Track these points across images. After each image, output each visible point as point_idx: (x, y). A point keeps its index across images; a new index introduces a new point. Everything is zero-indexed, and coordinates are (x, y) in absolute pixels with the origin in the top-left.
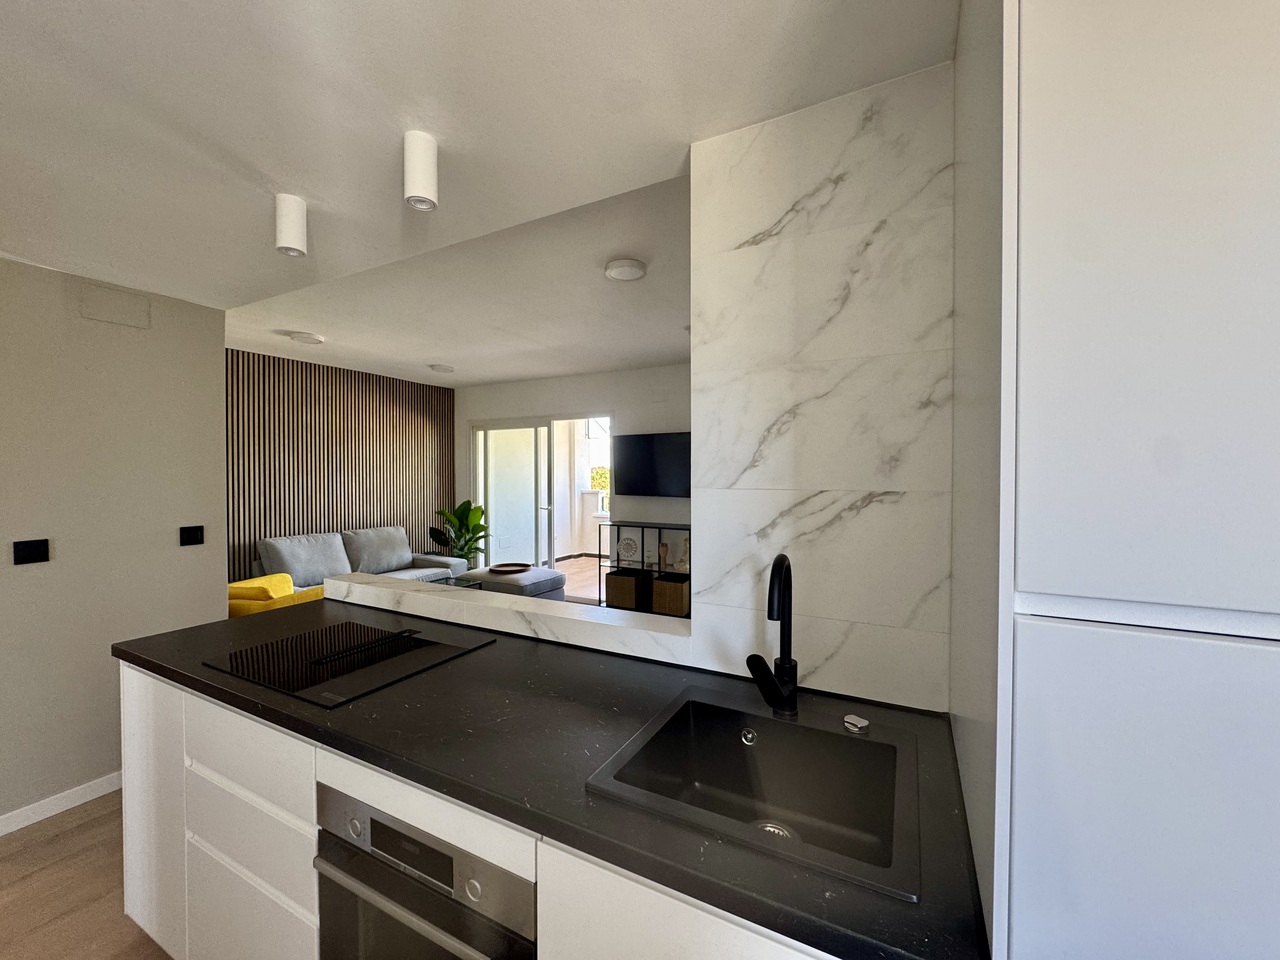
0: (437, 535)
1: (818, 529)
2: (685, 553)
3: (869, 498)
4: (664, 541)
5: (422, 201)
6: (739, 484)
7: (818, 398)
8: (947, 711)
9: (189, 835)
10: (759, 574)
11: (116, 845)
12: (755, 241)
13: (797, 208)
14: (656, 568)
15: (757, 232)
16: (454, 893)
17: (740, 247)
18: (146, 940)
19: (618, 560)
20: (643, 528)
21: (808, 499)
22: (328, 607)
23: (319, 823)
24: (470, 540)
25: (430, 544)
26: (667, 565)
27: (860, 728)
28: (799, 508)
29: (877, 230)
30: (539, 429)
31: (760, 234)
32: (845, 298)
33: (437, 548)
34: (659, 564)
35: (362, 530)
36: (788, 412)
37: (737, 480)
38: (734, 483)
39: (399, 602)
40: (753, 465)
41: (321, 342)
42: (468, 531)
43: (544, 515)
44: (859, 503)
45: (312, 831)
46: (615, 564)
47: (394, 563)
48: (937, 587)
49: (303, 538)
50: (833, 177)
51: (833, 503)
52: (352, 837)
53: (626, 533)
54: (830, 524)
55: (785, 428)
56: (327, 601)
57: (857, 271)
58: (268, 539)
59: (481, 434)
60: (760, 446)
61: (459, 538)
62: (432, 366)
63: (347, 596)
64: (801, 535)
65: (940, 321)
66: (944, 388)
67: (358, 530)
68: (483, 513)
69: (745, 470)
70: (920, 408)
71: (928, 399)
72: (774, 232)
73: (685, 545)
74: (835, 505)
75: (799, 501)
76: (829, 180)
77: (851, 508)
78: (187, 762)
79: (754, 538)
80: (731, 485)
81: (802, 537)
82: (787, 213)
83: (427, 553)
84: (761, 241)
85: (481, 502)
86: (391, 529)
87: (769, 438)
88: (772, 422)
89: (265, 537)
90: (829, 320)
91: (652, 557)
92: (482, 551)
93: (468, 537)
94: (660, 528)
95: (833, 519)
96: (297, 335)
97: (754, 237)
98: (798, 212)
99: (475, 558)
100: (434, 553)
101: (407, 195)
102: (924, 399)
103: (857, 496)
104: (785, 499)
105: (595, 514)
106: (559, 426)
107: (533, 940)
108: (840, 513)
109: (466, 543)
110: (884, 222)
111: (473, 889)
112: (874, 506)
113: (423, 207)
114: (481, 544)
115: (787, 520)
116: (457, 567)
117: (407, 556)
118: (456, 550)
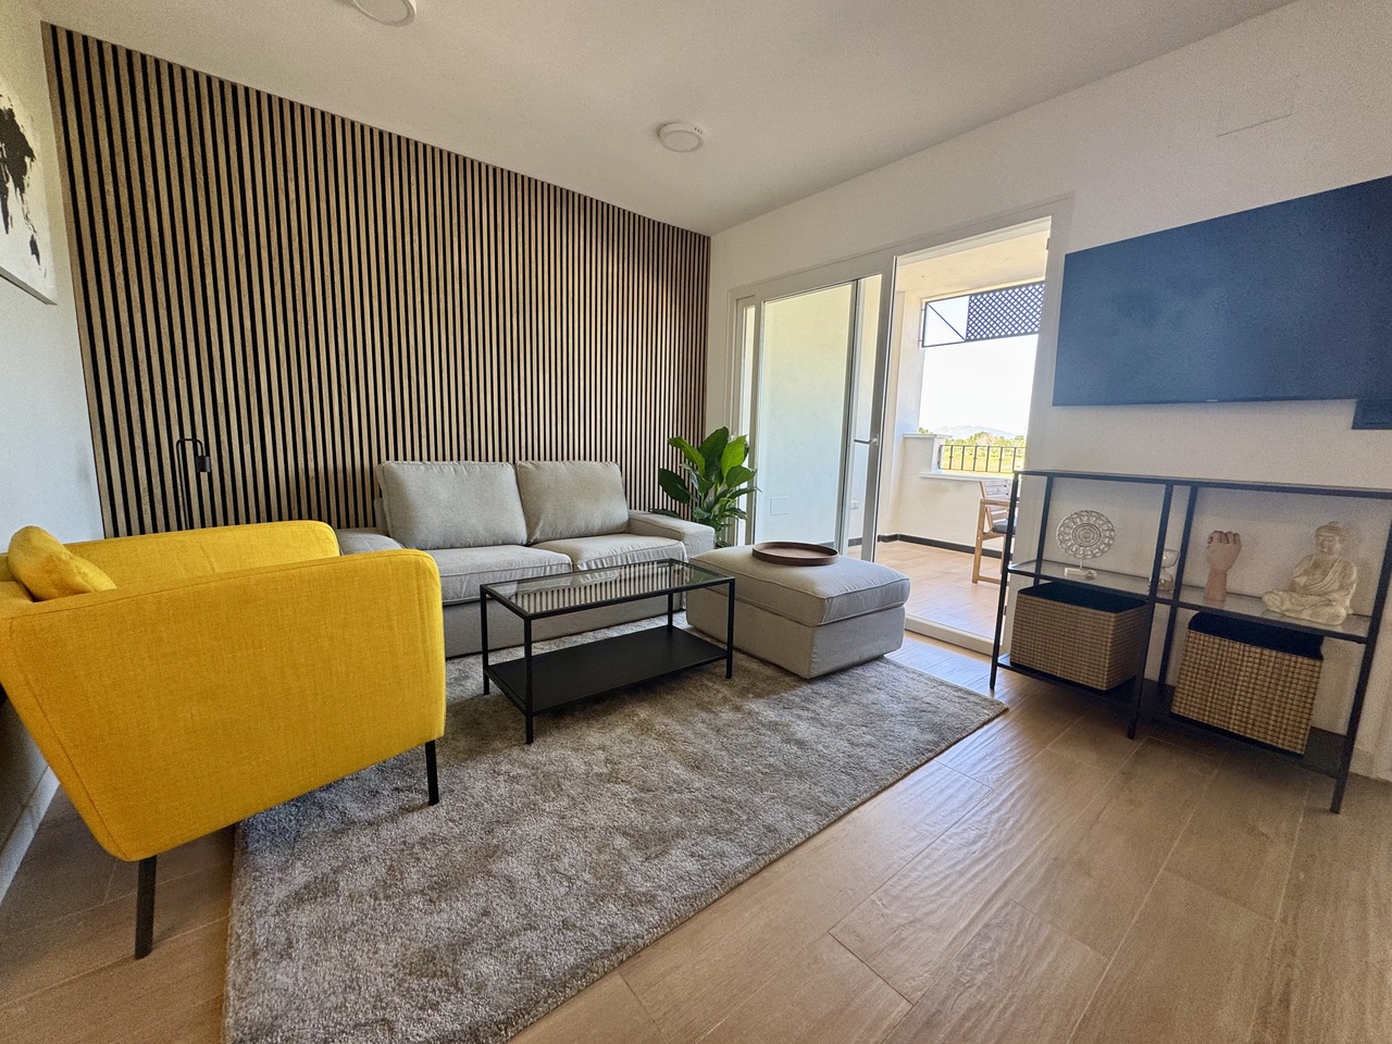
0: (671, 482)
24: (723, 494)
41: (411, 13)
42: (721, 479)
43: (860, 454)
47: (597, 522)
59: (751, 310)
61: (704, 489)
62: (662, 129)
67: (542, 462)
68: (747, 450)
83: (655, 512)
85: (745, 430)
86: (597, 465)
92: (743, 515)
93: (720, 490)
99: (731, 526)
100: (664, 512)
105: (925, 473)
109: (716, 501)
114: (742, 502)
116: (696, 537)
117: (620, 512)
118: (698, 510)
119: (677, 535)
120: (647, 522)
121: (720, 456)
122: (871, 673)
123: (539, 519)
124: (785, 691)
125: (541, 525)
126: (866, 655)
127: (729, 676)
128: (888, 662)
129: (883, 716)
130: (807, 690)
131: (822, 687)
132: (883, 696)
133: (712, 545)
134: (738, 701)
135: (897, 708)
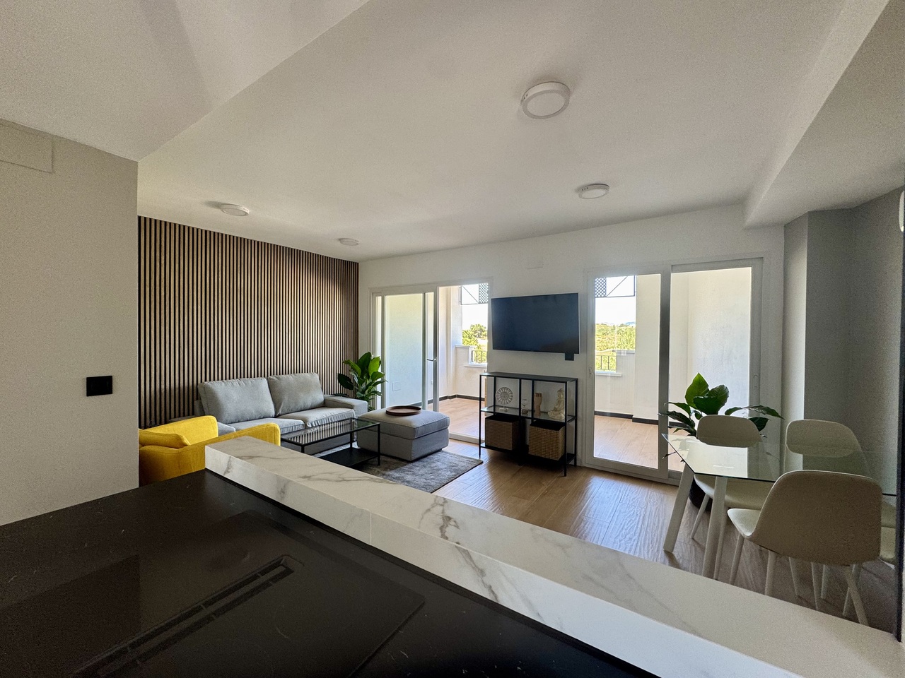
0: (343, 380)
4: (537, 391)
14: (529, 415)
19: (495, 406)
24: (370, 384)
30: (427, 294)
33: (344, 391)
34: (533, 411)
42: (368, 377)
43: (430, 365)
47: (309, 404)
49: (236, 382)
53: (502, 383)
56: (208, 473)
58: (207, 382)
59: (379, 299)
61: (361, 383)
63: (227, 471)
67: (281, 376)
68: (380, 363)
73: (559, 396)
83: (336, 395)
85: (379, 354)
86: (307, 375)
91: (527, 405)
92: (379, 394)
93: (368, 382)
94: (534, 380)
96: (225, 206)
99: (374, 400)
100: (341, 395)
105: (466, 364)
106: (442, 290)
109: (367, 387)
114: (378, 388)
116: (359, 407)
117: (320, 397)
118: (358, 393)
119: (350, 406)
120: (334, 401)
121: (367, 367)
122: (435, 457)
123: (281, 404)
124: (402, 466)
125: (282, 407)
126: (434, 449)
127: (379, 464)
128: (443, 452)
129: (438, 470)
130: (411, 465)
131: (416, 463)
132: (439, 463)
133: (367, 410)
134: (384, 472)
135: (443, 467)
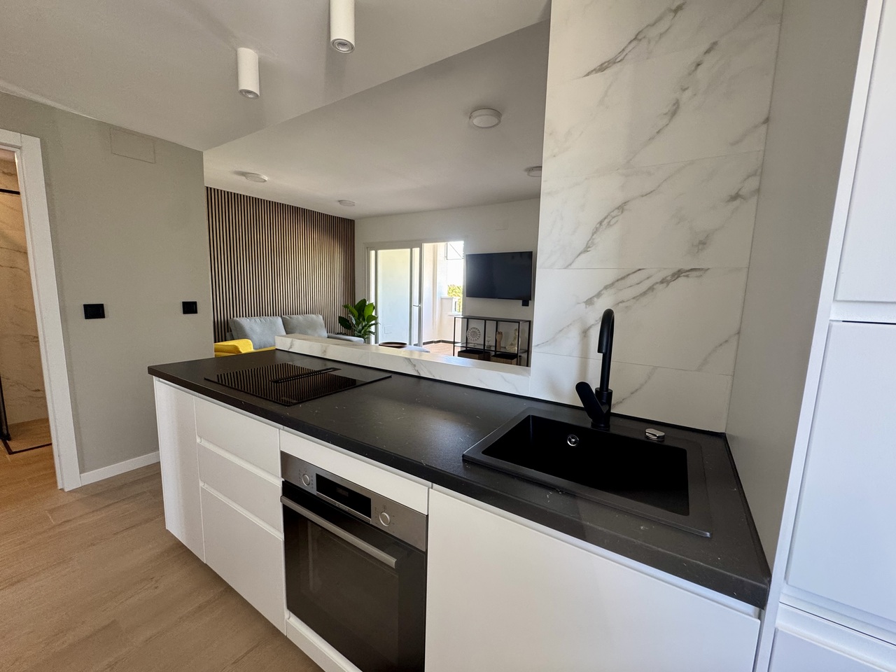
0: (344, 322)
1: (634, 298)
2: (515, 339)
3: (678, 274)
4: (500, 330)
5: (343, 44)
6: (574, 266)
7: (642, 196)
8: (724, 432)
9: (201, 484)
10: (585, 333)
11: (158, 492)
12: (602, 68)
13: (639, 37)
14: (493, 349)
15: (603, 61)
16: (371, 521)
17: (588, 74)
18: (180, 545)
19: (467, 343)
20: (485, 321)
21: (628, 275)
22: (278, 354)
23: (282, 477)
24: (365, 326)
25: (339, 327)
26: (501, 347)
27: (658, 437)
28: (622, 282)
29: (708, 52)
30: (413, 249)
31: (605, 63)
32: (674, 112)
33: (343, 330)
34: (496, 346)
35: (294, 316)
36: (618, 208)
37: (573, 262)
38: (570, 265)
39: (325, 351)
40: (586, 250)
41: (265, 181)
42: (364, 320)
43: (416, 310)
44: (669, 278)
45: (278, 483)
46: (465, 345)
48: (726, 341)
49: (257, 319)
50: (674, 7)
51: (648, 278)
52: (304, 485)
53: (473, 324)
54: (644, 293)
55: (614, 220)
56: (278, 351)
57: (686, 89)
58: (235, 318)
59: (373, 253)
60: (593, 235)
61: (358, 324)
62: (339, 201)
63: (291, 348)
64: (621, 302)
65: (756, 127)
66: (753, 183)
67: (292, 316)
68: (374, 308)
69: (579, 255)
70: (729, 201)
71: (737, 193)
72: (618, 60)
73: (515, 334)
74: (650, 279)
75: (620, 277)
76: (670, 10)
77: (662, 282)
78: (198, 440)
79: (583, 305)
80: (568, 266)
81: (620, 304)
82: (631, 42)
83: (338, 334)
84: (606, 68)
85: (372, 300)
86: (314, 316)
87: (601, 230)
88: (603, 217)
89: (234, 317)
90: (658, 132)
91: (491, 342)
92: (373, 333)
93: (364, 324)
94: (497, 321)
95: (647, 291)
96: (249, 175)
97: (602, 65)
98: (640, 40)
99: (369, 338)
100: (341, 334)
101: (333, 38)
102: (733, 193)
103: (667, 273)
104: (610, 276)
105: (450, 313)
106: (427, 247)
107: (424, 551)
108: (653, 285)
109: (363, 328)
110: (715, 44)
111: (385, 519)
112: (682, 280)
113: (344, 49)
114: (373, 329)
115: (611, 291)
117: (324, 334)
118: (356, 332)
121: (363, 311)
